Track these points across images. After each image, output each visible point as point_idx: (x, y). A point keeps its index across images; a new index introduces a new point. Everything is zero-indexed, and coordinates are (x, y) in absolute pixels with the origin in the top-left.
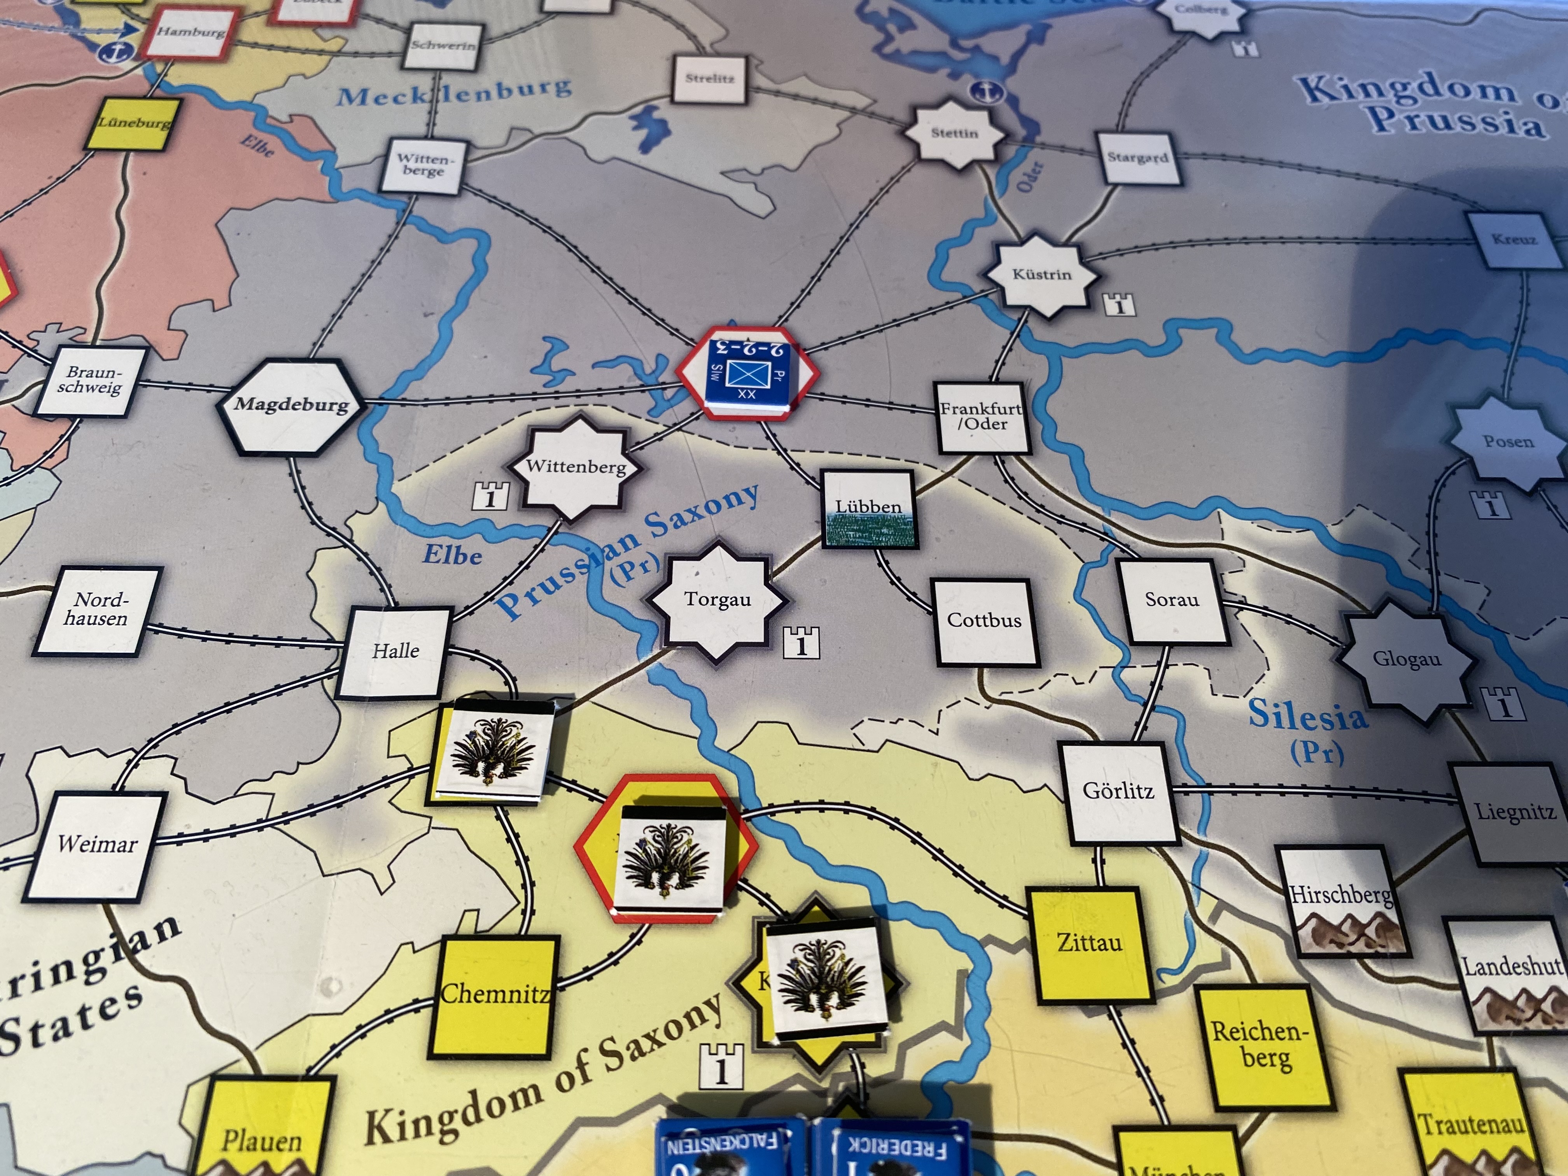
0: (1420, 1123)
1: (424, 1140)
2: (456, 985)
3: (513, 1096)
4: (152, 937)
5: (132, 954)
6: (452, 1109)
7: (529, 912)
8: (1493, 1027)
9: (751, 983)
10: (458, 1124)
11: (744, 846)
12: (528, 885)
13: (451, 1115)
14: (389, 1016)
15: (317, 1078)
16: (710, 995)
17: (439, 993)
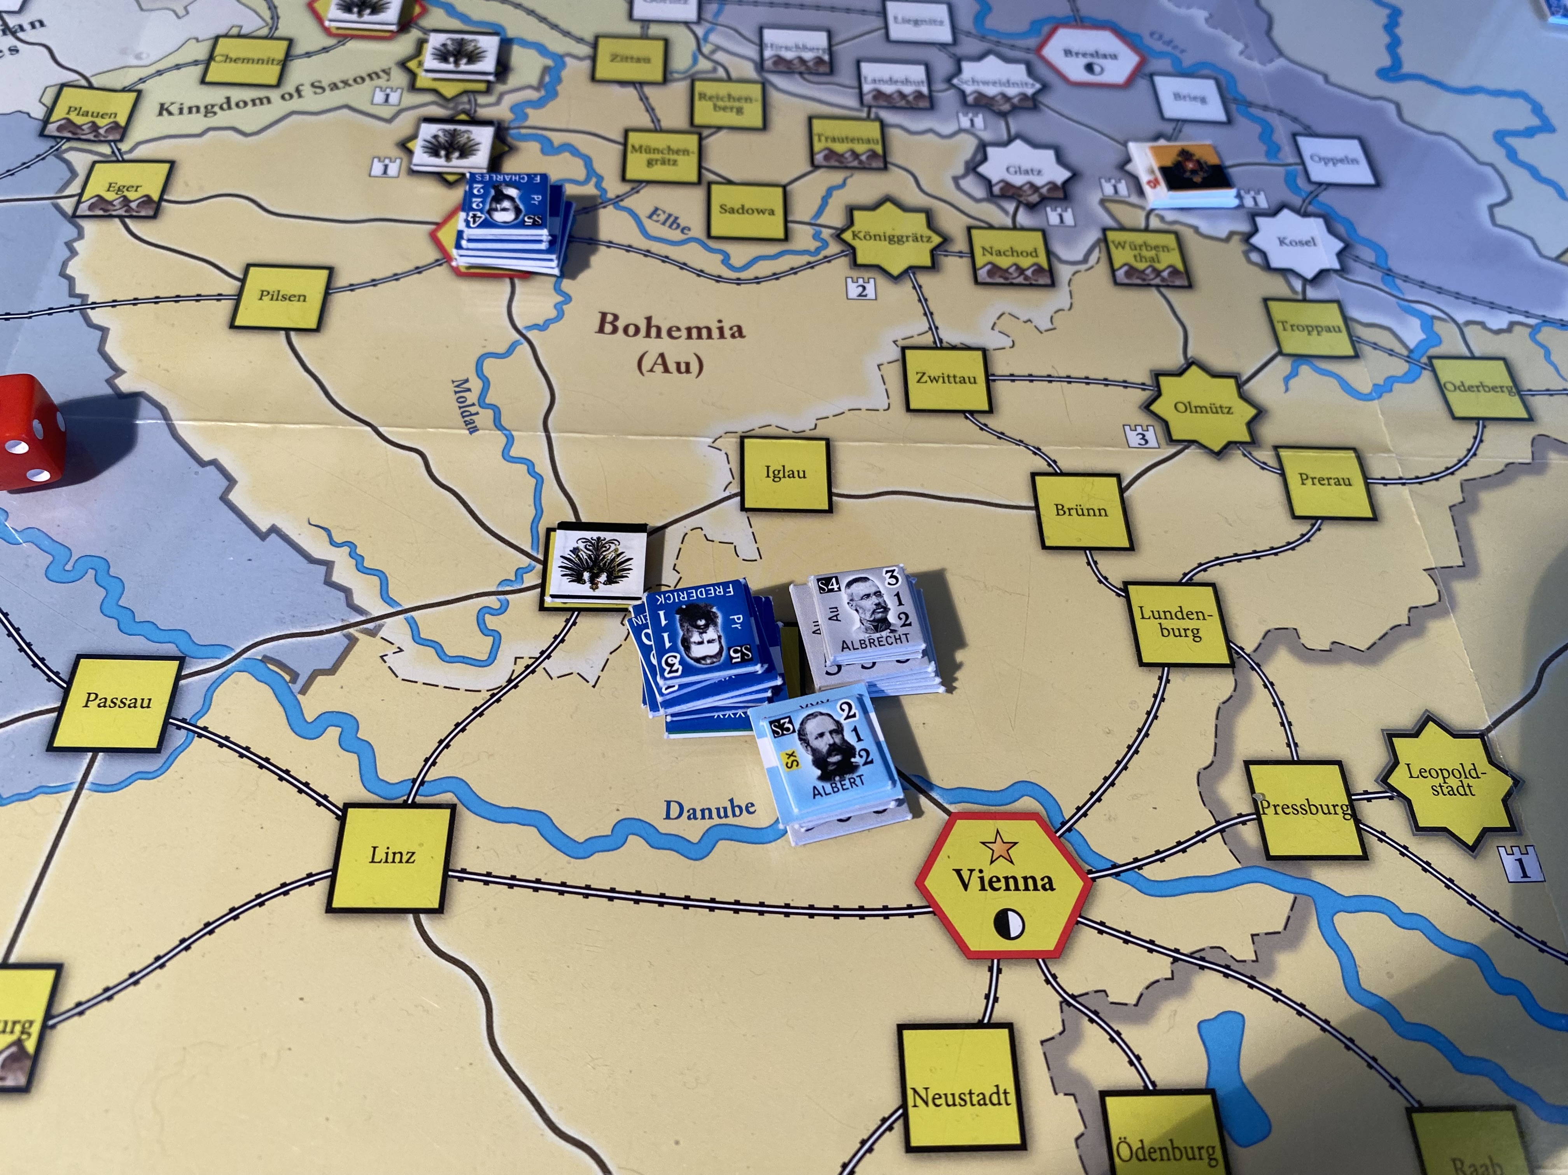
0: (816, 139)
1: (194, 116)
2: (222, 55)
3: (253, 101)
4: (27, 27)
5: (14, 34)
6: (213, 102)
7: (274, 27)
8: (873, 103)
9: (412, 65)
10: (216, 109)
11: (417, 10)
12: (275, 17)
13: (213, 106)
14: (178, 67)
15: (130, 91)
16: (385, 67)
17: (211, 57)
